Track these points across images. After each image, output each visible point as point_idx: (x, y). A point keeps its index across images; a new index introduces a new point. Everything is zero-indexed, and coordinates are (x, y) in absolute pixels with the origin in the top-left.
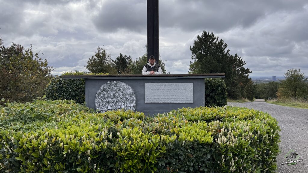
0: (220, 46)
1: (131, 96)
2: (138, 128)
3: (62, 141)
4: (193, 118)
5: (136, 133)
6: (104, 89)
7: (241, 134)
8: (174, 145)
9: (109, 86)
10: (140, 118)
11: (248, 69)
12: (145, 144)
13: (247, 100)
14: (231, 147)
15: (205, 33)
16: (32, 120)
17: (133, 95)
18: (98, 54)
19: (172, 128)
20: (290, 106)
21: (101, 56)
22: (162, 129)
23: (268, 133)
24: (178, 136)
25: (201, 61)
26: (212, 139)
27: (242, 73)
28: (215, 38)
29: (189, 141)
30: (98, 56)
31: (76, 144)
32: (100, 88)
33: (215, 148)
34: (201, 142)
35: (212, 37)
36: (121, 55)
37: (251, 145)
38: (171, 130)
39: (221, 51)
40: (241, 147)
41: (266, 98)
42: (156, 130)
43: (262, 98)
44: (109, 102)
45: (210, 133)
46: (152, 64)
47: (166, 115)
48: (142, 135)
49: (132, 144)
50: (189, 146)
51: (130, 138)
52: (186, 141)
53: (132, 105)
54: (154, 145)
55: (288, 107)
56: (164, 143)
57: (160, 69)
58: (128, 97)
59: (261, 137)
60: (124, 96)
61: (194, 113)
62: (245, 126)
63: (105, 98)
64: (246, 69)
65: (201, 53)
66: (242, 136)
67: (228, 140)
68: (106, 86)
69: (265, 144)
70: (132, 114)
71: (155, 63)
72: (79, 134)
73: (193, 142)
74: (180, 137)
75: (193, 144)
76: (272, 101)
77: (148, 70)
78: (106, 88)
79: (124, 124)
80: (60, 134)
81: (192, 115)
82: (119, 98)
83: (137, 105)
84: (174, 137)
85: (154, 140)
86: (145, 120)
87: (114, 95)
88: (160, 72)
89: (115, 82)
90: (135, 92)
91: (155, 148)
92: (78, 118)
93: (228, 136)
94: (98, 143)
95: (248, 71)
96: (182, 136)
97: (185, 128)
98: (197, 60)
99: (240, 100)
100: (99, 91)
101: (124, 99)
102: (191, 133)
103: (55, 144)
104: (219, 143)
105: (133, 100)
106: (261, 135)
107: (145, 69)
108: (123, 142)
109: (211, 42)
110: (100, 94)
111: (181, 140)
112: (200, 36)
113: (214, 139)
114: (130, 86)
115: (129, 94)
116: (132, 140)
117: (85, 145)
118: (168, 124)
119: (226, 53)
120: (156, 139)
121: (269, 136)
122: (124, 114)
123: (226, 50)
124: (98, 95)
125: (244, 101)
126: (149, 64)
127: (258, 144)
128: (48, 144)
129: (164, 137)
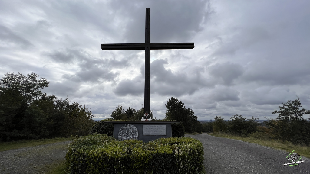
0: (180, 104)
1: (136, 132)
2: (140, 148)
3: (108, 154)
4: (165, 143)
5: (140, 150)
6: (123, 129)
7: (185, 149)
8: (156, 155)
9: (126, 127)
10: (141, 143)
11: (196, 116)
12: (144, 154)
13: (198, 133)
14: (180, 155)
15: (172, 98)
16: (91, 144)
17: (137, 131)
18: (118, 108)
19: (155, 148)
20: (219, 136)
21: (119, 110)
22: (151, 148)
23: (197, 149)
24: (158, 151)
25: (171, 112)
26: (172, 152)
27: (193, 118)
28: (178, 101)
29: (162, 153)
30: (118, 109)
31: (114, 155)
32: (121, 128)
33: (174, 156)
34: (168, 154)
35: (176, 100)
36: (130, 108)
37: (189, 155)
38: (155, 149)
39: (181, 107)
40: (184, 155)
41: (208, 132)
42: (148, 148)
43: (206, 132)
44: (125, 135)
45: (172, 149)
46: (147, 116)
47: (153, 142)
48: (142, 151)
49: (138, 155)
50: (162, 155)
51: (137, 152)
52: (161, 153)
53: (136, 137)
54: (147, 155)
55: (217, 137)
56: (151, 154)
57: (150, 118)
58: (135, 132)
59: (194, 151)
60: (132, 132)
61: (166, 140)
62: (187, 146)
63: (123, 133)
64: (195, 116)
65: (171, 108)
66: (185, 151)
67: (179, 152)
68: (124, 127)
69: (196, 155)
70: (137, 141)
71: (148, 115)
72: (115, 150)
73: (164, 154)
74: (159, 151)
75: (164, 155)
76: (211, 134)
77: (144, 119)
78: (124, 128)
79: (134, 146)
80: (107, 150)
81: (165, 142)
82: (130, 133)
83: (139, 137)
84: (156, 152)
85: (147, 153)
86: (143, 144)
87: (128, 131)
88: (150, 120)
89: (128, 125)
90: (138, 130)
91: (148, 156)
92: (112, 143)
93: (179, 150)
94: (123, 154)
95: (196, 117)
96: (160, 150)
97: (161, 147)
98: (169, 111)
99: (193, 133)
100: (121, 130)
101: (133, 133)
102: (164, 150)
103: (104, 155)
104: (175, 154)
105: (137, 134)
106: (194, 150)
107: (143, 118)
108: (134, 154)
109: (176, 102)
110: (121, 131)
111: (159, 153)
112: (170, 99)
113: (173, 152)
114: (136, 127)
115: (135, 131)
116: (138, 153)
117: (118, 155)
118: (154, 146)
119: (184, 108)
120: (148, 152)
121: (198, 151)
122: (133, 141)
123: (183, 106)
124: (120, 132)
125: (196, 134)
126: (145, 115)
127: (192, 154)
128: (102, 155)
129: (152, 151)
